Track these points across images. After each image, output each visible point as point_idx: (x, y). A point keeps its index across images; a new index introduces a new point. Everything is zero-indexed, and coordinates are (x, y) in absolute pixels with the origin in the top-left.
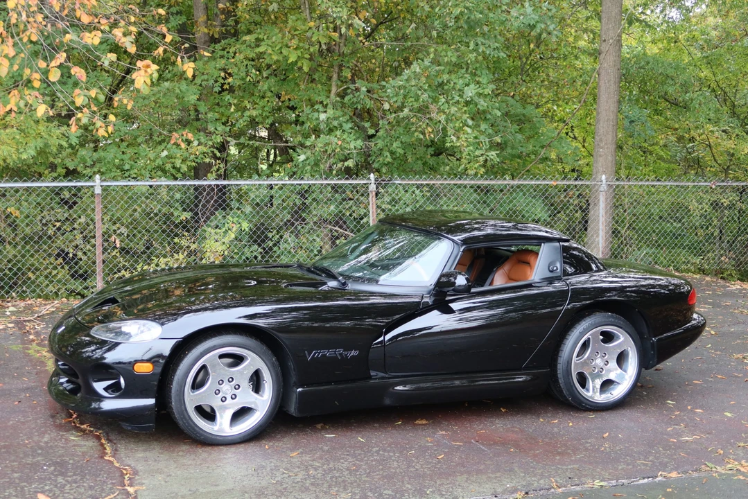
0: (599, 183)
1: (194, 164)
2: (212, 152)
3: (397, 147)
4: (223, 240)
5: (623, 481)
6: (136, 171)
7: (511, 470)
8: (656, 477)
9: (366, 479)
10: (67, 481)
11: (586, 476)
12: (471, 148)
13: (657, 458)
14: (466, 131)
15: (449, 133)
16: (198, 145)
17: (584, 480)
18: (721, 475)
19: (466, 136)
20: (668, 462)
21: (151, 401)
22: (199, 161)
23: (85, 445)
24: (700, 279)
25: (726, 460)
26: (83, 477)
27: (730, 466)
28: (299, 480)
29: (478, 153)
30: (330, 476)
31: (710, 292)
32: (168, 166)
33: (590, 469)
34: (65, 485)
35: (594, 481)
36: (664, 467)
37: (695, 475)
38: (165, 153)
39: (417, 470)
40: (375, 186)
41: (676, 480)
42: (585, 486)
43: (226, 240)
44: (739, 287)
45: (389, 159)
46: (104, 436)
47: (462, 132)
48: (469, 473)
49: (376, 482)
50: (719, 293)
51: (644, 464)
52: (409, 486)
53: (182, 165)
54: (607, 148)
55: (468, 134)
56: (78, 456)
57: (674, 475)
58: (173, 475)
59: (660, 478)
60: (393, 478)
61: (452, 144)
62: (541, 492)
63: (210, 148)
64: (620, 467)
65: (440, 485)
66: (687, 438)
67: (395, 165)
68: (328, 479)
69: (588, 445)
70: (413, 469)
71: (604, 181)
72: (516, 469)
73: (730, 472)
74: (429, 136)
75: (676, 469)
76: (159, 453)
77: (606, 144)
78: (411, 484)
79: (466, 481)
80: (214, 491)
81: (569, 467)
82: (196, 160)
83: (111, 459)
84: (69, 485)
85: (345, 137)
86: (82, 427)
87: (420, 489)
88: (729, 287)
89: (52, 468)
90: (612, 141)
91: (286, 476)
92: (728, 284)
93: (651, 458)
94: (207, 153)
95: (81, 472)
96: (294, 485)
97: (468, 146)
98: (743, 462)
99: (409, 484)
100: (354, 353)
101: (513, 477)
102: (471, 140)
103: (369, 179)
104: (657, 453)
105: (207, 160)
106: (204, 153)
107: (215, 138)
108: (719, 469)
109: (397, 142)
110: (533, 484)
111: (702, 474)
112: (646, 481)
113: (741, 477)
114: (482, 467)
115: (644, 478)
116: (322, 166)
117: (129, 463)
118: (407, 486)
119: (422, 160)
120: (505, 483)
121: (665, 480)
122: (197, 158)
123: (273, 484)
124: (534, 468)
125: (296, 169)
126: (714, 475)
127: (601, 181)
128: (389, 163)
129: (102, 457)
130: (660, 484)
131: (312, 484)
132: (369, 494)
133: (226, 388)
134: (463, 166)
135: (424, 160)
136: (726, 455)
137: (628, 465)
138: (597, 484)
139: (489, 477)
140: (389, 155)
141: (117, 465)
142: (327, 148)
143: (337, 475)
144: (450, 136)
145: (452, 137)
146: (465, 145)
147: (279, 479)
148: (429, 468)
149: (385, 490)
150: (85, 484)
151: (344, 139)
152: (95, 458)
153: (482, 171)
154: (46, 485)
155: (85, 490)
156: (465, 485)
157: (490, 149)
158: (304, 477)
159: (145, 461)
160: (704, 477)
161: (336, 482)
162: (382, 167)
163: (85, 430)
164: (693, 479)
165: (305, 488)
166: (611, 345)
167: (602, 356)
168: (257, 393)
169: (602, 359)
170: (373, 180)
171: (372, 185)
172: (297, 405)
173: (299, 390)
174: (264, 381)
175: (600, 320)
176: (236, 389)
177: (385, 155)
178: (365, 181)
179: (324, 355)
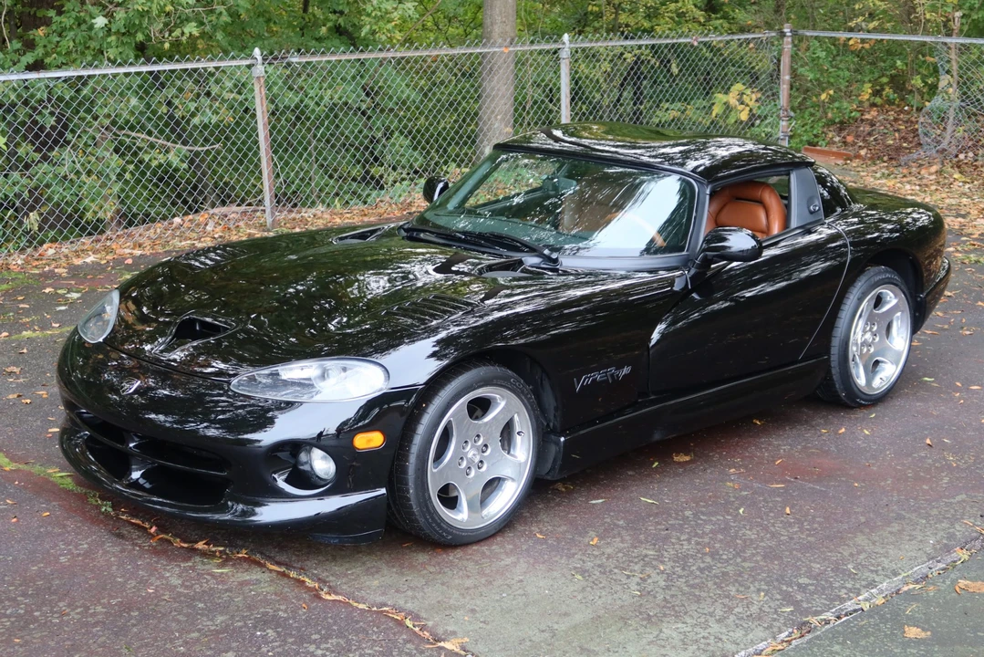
7: (902, 517)
9: (749, 565)
30: (694, 568)
48: (860, 531)
52: (818, 566)
56: (278, 602)
60: (780, 556)
65: (850, 556)
68: (698, 573)
71: (567, 43)
72: (905, 514)
78: (816, 562)
79: (875, 544)
80: (578, 626)
81: (956, 498)
83: (337, 598)
86: (198, 546)
87: (837, 567)
89: (272, 632)
91: (638, 579)
95: (327, 629)
96: (669, 592)
99: (811, 562)
100: (626, 370)
101: (919, 527)
110: (954, 534)
114: (862, 519)
117: (378, 599)
118: (814, 565)
120: (921, 537)
123: (641, 597)
124: (921, 508)
127: (564, 43)
129: (320, 598)
131: (691, 587)
132: (784, 587)
133: (471, 452)
139: (892, 533)
143: (702, 565)
147: (636, 587)
148: (802, 532)
149: (795, 577)
152: (311, 601)
156: (880, 550)
158: (664, 577)
159: (397, 592)
161: (717, 577)
165: (690, 594)
166: (880, 311)
167: (871, 329)
168: (509, 453)
169: (872, 332)
170: (259, 58)
171: (258, 67)
172: (559, 462)
173: (562, 439)
174: (518, 433)
175: (877, 278)
176: (483, 452)
177: (217, 12)
178: (248, 62)
179: (594, 380)
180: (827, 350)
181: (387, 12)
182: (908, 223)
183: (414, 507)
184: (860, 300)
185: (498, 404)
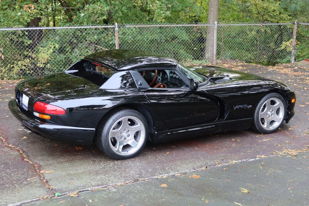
0: (214, 25)
1: (32, 18)
2: (40, 12)
3: (125, 9)
4: (48, 53)
5: (244, 160)
6: (6, 22)
7: (198, 158)
8: (256, 158)
9: (139, 164)
10: (11, 171)
11: (228, 159)
12: (159, 10)
13: (255, 149)
14: (157, 2)
15: (149, 3)
16: (34, 9)
17: (228, 160)
18: (281, 155)
19: (156, 5)
20: (260, 151)
22: (35, 17)
23: (14, 154)
24: (256, 66)
25: (282, 149)
26: (18, 169)
27: (284, 151)
28: (112, 166)
29: (162, 12)
30: (124, 164)
31: (261, 72)
32: (21, 20)
33: (229, 155)
34: (11, 173)
35: (232, 161)
36: (258, 153)
37: (271, 156)
38: (19, 14)
39: (159, 159)
40: (118, 28)
41: (264, 158)
42: (229, 163)
43: (49, 53)
44: (272, 69)
45: (121, 15)
46: (20, 150)
47: (154, 3)
48: (181, 160)
49: (144, 165)
50: (265, 72)
51: (250, 152)
52: (158, 167)
53: (28, 19)
54: (215, 8)
55: (157, 3)
56: (12, 159)
57: (263, 156)
58: (57, 166)
59: (258, 158)
60: (151, 163)
61: (150, 8)
62: (212, 167)
63: (39, 10)
64: (241, 154)
65: (170, 165)
66: (265, 140)
67: (123, 17)
68: (124, 165)
69: (226, 145)
70: (158, 159)
71: (216, 24)
72: (200, 157)
73: (285, 154)
74: (140, 4)
75: (263, 154)
76: (48, 156)
77: (214, 6)
78: (159, 166)
79: (181, 163)
80: (77, 173)
81: (221, 155)
82: (34, 16)
83: (27, 160)
84: (13, 173)
85: (102, 5)
86: (9, 145)
87: (163, 168)
88: (268, 69)
89: (3, 166)
90: (217, 4)
91: (106, 164)
92: (267, 68)
93: (253, 149)
94: (38, 13)
95: (16, 167)
96: (110, 168)
97: (157, 9)
98: (289, 150)
99: (158, 165)
101: (200, 161)
102: (159, 6)
103: (115, 25)
104: (254, 147)
105: (39, 16)
106: (37, 13)
107: (42, 6)
108: (280, 153)
109: (125, 7)
110: (208, 163)
111: (274, 156)
112: (252, 160)
113: (290, 156)
114: (186, 157)
115: (251, 158)
116: (92, 19)
117: (36, 162)
118: (157, 166)
119: (135, 15)
120: (197, 163)
121: (260, 159)
122: (34, 15)
123: (101, 168)
124: (207, 156)
125: (78, 19)
126: (279, 156)
127: (215, 24)
128: (121, 16)
129: (23, 160)
130: (258, 161)
131: (118, 168)
132: (142, 171)
134: (155, 18)
135: (136, 14)
136: (281, 147)
137: (244, 153)
138: (234, 162)
139: (190, 161)
140: (121, 13)
141: (31, 163)
142: (94, 10)
143: (127, 163)
144: (149, 5)
145: (150, 5)
146: (156, 9)
147: (103, 166)
148: (164, 158)
149: (148, 169)
150: (20, 173)
151: (102, 6)
152: (20, 160)
153: (164, 20)
154: (2, 174)
155: (21, 175)
156: (181, 165)
157: (167, 10)
158: (113, 165)
159: (43, 160)
160: (275, 157)
161: (127, 166)
162: (118, 18)
163: (11, 147)
164: (271, 158)
165: (115, 170)
170: (117, 25)
171: (116, 28)
177: (119, 13)
178: (113, 26)
181: (161, 14)
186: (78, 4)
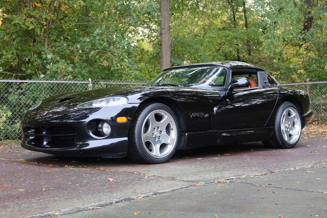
12: (128, 69)
14: (125, 61)
19: (125, 64)
21: (126, 139)
40: (92, 84)
74: (106, 64)
100: (207, 115)
102: (128, 65)
133: (156, 133)
142: (57, 69)
146: (126, 67)
151: (66, 66)
166: (290, 117)
167: (288, 123)
168: (169, 136)
169: (288, 124)
170: (91, 81)
172: (186, 142)
173: (187, 134)
174: (172, 129)
175: (288, 105)
176: (160, 134)
177: (78, 77)
178: (87, 82)
179: (196, 115)
180: (274, 125)
182: (297, 92)
183: (137, 146)
184: (283, 111)
185: (165, 117)
186: (27, 70)
